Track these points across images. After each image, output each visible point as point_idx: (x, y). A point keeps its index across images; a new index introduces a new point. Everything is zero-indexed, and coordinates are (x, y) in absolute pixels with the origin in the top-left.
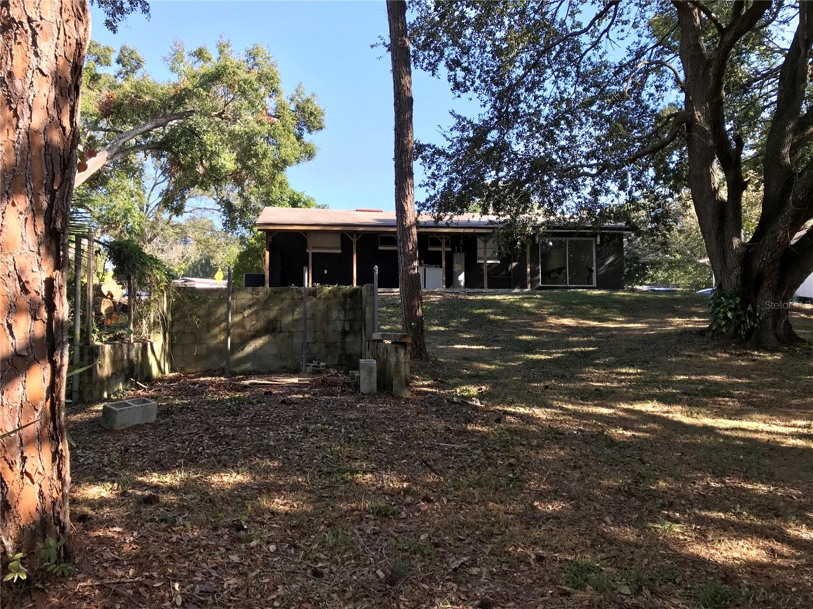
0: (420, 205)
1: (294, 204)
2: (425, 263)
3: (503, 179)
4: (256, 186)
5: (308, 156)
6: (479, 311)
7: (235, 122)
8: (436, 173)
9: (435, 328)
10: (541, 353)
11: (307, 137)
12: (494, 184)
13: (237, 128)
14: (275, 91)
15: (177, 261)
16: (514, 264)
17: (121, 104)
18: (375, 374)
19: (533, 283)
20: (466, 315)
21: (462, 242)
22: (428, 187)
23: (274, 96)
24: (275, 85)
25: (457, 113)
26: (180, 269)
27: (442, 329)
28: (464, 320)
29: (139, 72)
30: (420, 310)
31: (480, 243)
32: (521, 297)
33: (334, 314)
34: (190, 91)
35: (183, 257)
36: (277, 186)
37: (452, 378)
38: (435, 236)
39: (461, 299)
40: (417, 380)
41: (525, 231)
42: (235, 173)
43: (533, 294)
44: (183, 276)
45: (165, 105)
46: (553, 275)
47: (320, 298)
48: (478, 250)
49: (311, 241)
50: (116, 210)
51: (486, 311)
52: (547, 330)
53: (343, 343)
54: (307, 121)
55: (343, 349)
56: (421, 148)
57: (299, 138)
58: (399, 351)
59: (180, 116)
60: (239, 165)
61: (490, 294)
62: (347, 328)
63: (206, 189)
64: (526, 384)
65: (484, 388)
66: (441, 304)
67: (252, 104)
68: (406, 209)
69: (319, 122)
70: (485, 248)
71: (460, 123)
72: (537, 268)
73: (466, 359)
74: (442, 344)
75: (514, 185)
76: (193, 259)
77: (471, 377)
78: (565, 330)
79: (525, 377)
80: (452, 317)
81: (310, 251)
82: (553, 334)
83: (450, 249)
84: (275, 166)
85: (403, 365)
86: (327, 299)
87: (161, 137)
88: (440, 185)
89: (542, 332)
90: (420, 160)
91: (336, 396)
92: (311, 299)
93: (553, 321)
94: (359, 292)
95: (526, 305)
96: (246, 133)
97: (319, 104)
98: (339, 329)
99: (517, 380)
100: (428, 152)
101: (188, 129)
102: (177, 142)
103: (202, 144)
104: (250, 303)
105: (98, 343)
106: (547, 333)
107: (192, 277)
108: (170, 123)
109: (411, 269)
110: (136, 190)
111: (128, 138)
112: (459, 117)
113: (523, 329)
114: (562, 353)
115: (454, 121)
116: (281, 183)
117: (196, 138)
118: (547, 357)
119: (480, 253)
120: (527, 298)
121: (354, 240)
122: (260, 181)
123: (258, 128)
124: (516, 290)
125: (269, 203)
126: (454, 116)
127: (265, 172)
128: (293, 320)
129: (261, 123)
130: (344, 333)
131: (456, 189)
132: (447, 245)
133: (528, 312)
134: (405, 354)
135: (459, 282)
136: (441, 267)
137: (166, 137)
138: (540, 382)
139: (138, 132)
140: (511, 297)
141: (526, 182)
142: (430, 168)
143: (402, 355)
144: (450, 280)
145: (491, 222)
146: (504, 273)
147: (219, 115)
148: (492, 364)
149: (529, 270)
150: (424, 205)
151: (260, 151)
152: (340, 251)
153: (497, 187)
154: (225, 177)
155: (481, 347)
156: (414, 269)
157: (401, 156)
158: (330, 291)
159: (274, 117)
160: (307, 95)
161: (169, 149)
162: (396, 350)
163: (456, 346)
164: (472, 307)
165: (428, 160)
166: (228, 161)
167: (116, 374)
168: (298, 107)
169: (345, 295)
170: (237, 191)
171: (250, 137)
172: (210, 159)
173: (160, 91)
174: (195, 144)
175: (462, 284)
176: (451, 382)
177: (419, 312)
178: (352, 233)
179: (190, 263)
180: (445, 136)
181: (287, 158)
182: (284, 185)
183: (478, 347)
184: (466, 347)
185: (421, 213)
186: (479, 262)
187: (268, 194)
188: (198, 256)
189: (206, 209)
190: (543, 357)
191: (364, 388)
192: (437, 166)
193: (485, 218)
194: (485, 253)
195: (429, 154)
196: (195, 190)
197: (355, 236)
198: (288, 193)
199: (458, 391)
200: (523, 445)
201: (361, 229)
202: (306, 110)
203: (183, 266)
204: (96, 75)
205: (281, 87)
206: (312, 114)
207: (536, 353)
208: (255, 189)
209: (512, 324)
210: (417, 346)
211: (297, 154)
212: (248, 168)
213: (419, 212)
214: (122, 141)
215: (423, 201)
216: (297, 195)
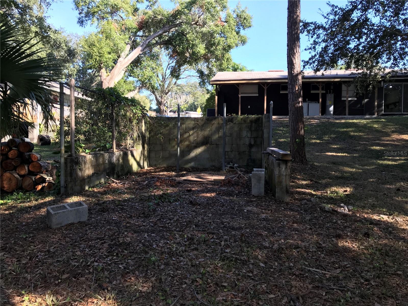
0: (305, 62)
1: (235, 70)
2: (308, 100)
3: (363, 44)
4: (215, 62)
5: (242, 43)
6: (343, 130)
7: (204, 26)
8: (317, 40)
9: (314, 141)
10: (389, 160)
11: (242, 32)
12: (357, 47)
13: (204, 30)
14: (225, 7)
15: (183, 103)
16: (366, 100)
17: (147, 22)
18: (263, 182)
19: (378, 112)
20: (335, 132)
21: (332, 87)
22: (310, 50)
23: (224, 10)
24: (225, 4)
25: (332, 3)
26: (184, 107)
27: (318, 141)
28: (332, 136)
29: (156, 4)
30: (303, 131)
31: (344, 87)
32: (371, 120)
33: (244, 133)
34: (180, 11)
35: (185, 101)
36: (226, 60)
37: (324, 179)
38: (316, 84)
39: (331, 122)
40: (299, 179)
41: (376, 78)
42: (205, 55)
43: (379, 119)
44: (186, 110)
45: (168, 21)
46: (390, 107)
47: (235, 123)
48: (343, 92)
49: (241, 90)
50: (146, 77)
51: (348, 130)
52: (391, 142)
53: (250, 152)
54: (242, 23)
55: (250, 156)
56: (306, 25)
57: (238, 33)
58: (281, 166)
59: (176, 26)
60: (207, 50)
61: (350, 119)
62: (253, 143)
63: (191, 65)
64: (381, 186)
65: (348, 189)
66: (318, 125)
67: (213, 16)
68: (294, 62)
69: (249, 23)
70: (347, 91)
71: (333, 10)
72: (381, 103)
73: (334, 163)
74: (318, 152)
75: (369, 48)
76: (190, 102)
77: (337, 178)
78: (405, 142)
79: (379, 179)
80: (325, 134)
81: (240, 96)
82: (396, 145)
83: (324, 92)
84: (224, 49)
85: (284, 177)
86: (240, 124)
87: (167, 38)
88: (319, 49)
89: (388, 144)
90: (306, 33)
91: (233, 196)
92: (230, 124)
93: (395, 136)
94: (261, 119)
95: (376, 126)
96: (209, 32)
97: (248, 13)
98: (247, 143)
99: (373, 182)
100: (312, 27)
101: (180, 33)
102: (175, 40)
103: (187, 40)
104: (193, 126)
105: (83, 154)
106: (392, 145)
107: (190, 111)
108: (172, 30)
109: (296, 103)
110: (155, 66)
111: (151, 39)
112: (333, 6)
113: (374, 142)
114: (405, 160)
115: (329, 9)
116: (228, 59)
117: (184, 37)
118: (393, 163)
119: (344, 93)
120: (375, 121)
121: (265, 88)
122: (218, 59)
123: (215, 29)
124: (367, 117)
125: (221, 70)
126: (330, 5)
127: (219, 53)
128: (219, 137)
129: (217, 26)
130: (251, 146)
131: (330, 51)
132: (322, 89)
133: (377, 131)
134: (286, 168)
135: (330, 112)
136: (319, 102)
137: (170, 37)
138: (391, 184)
139: (155, 36)
140: (364, 121)
141: (378, 45)
142: (312, 37)
143: (284, 169)
144: (324, 111)
145: (352, 74)
146: (359, 105)
147: (196, 24)
148: (353, 168)
149: (376, 103)
150: (307, 62)
151: (217, 41)
152: (258, 95)
153: (358, 49)
154: (200, 58)
155: (344, 154)
156: (299, 103)
157: (291, 27)
158: (242, 119)
159: (224, 22)
160: (242, 8)
161: (171, 44)
162: (279, 165)
163: (327, 153)
164: (338, 128)
165: (311, 32)
166: (201, 49)
167: (97, 173)
168: (237, 16)
169: (251, 122)
170: (206, 64)
171: (211, 35)
172: (192, 48)
173: (165, 13)
174: (184, 40)
175: (332, 113)
176: (324, 181)
177: (302, 132)
178: (264, 84)
179: (189, 104)
180: (323, 15)
181: (231, 44)
182: (229, 60)
183: (342, 154)
184: (334, 154)
185: (306, 67)
186: (343, 99)
187: (220, 65)
188: (192, 100)
189: (193, 76)
190: (390, 163)
191: (254, 191)
192: (317, 35)
193: (348, 72)
194: (347, 94)
195: (312, 28)
196: (186, 66)
197: (266, 85)
198: (232, 64)
199: (329, 192)
200: (399, 275)
201: (269, 81)
202: (242, 16)
203: (186, 106)
204: (137, 8)
205: (228, 5)
206: (245, 19)
207: (385, 160)
208: (215, 63)
209: (366, 138)
210: (299, 154)
211: (236, 42)
212: (211, 52)
213: (304, 66)
214: (148, 41)
215: (307, 59)
216: (237, 65)
